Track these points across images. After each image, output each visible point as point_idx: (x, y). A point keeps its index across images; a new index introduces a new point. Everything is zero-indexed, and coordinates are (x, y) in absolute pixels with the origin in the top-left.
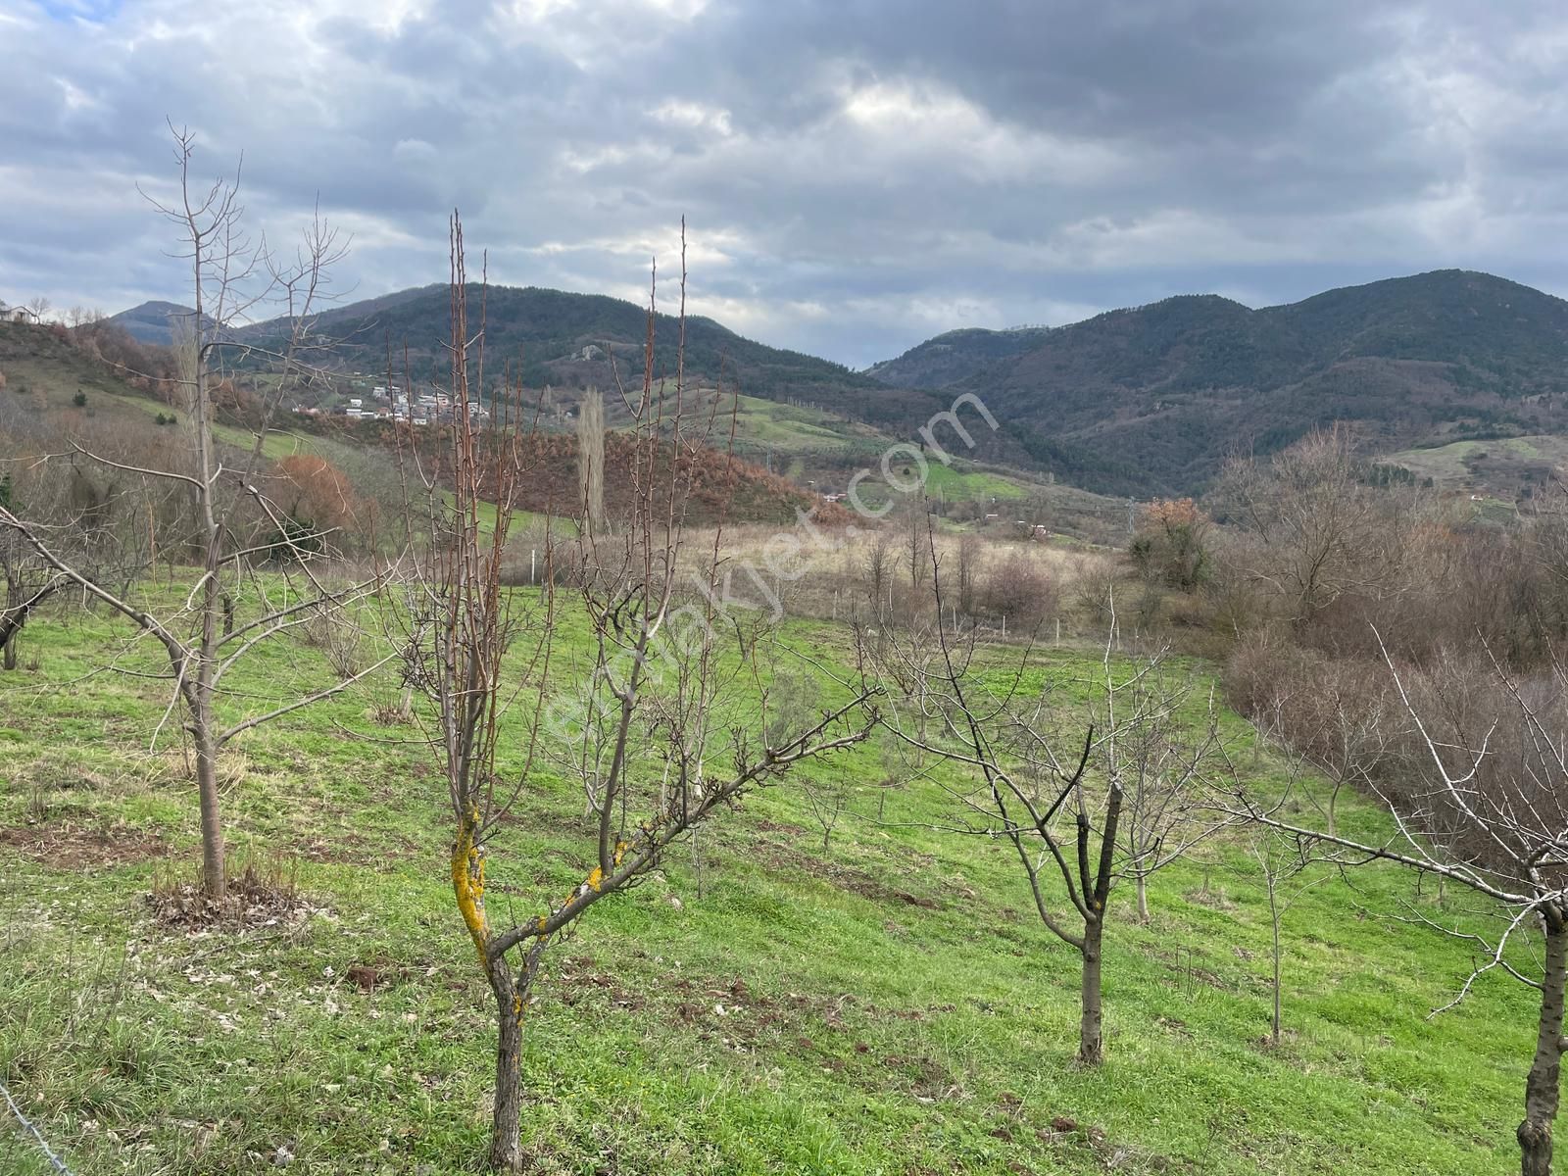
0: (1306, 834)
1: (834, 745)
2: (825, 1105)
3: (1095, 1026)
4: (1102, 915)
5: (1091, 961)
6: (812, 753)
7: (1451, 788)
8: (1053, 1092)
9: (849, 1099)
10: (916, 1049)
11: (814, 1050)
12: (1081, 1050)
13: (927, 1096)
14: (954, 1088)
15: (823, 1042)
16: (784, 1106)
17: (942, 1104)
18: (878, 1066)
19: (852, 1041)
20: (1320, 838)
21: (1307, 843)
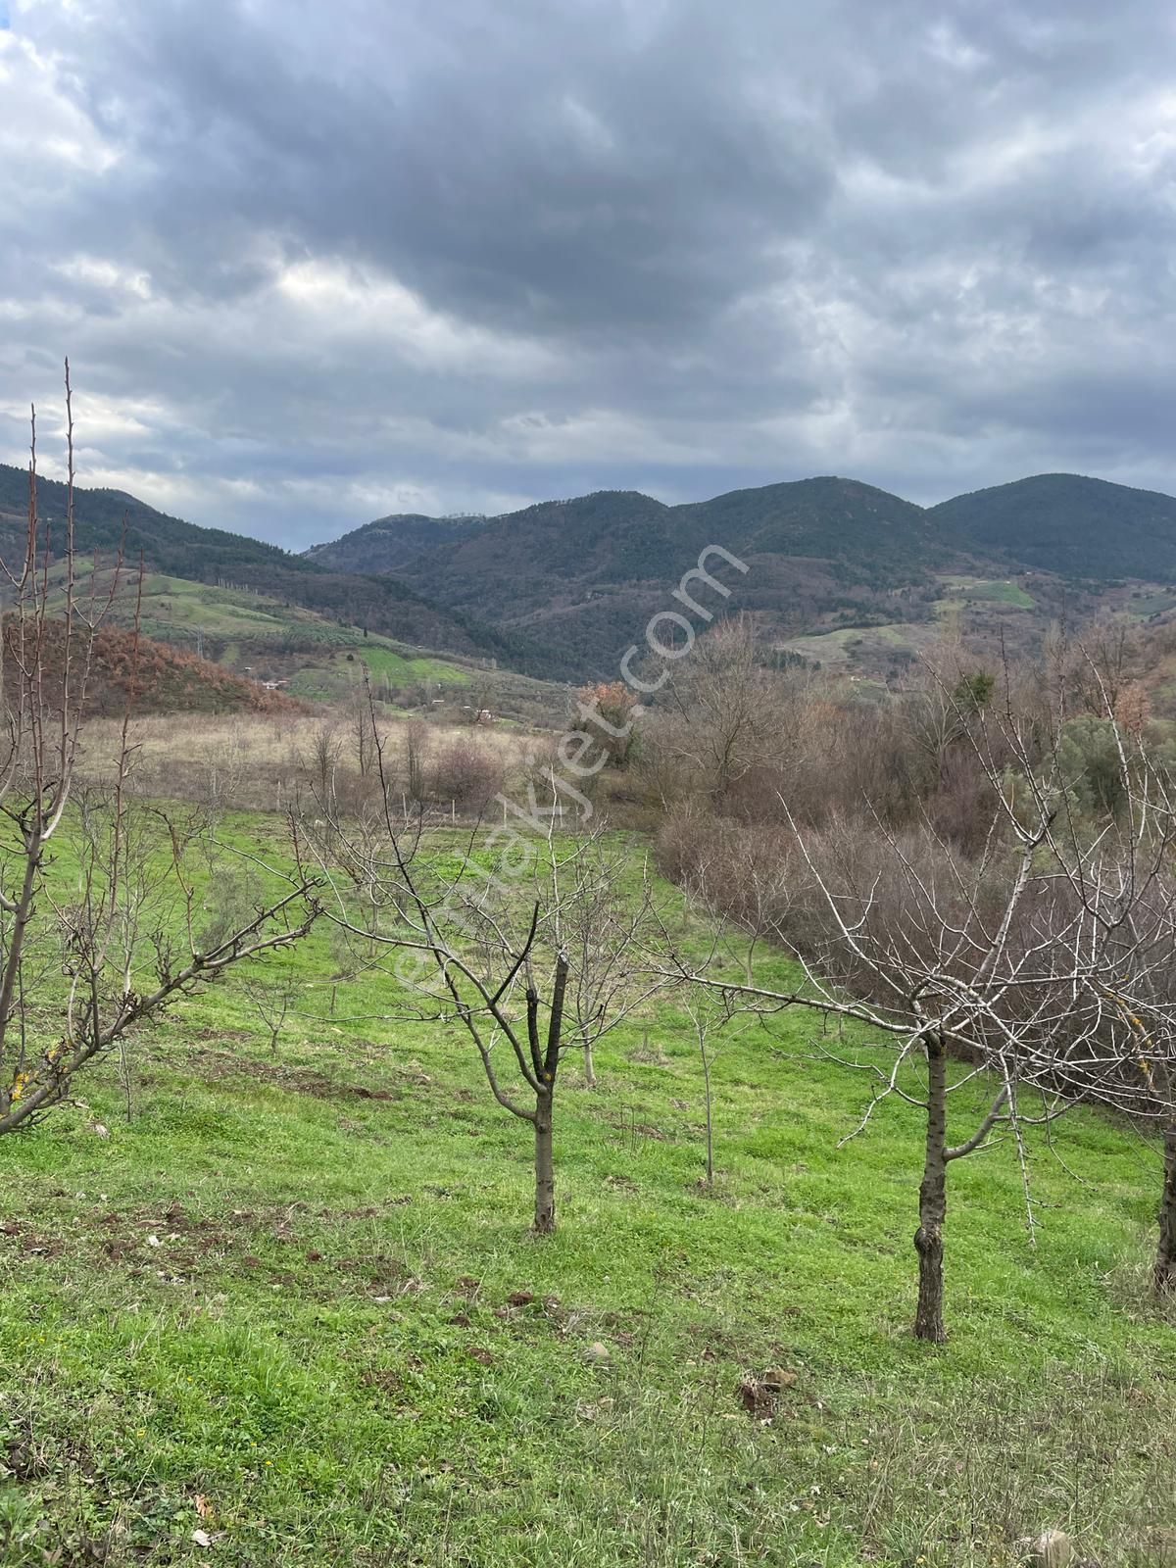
0: (730, 988)
1: (271, 944)
2: (274, 1324)
3: (549, 1195)
4: (552, 1086)
5: (542, 1132)
6: (247, 955)
7: (847, 934)
8: (510, 1268)
9: (300, 1313)
10: (371, 1247)
11: (261, 1267)
12: (536, 1221)
13: (383, 1295)
14: (411, 1281)
15: (271, 1257)
16: (227, 1334)
17: (399, 1301)
18: (331, 1272)
19: (303, 1250)
20: (742, 990)
21: (731, 995)
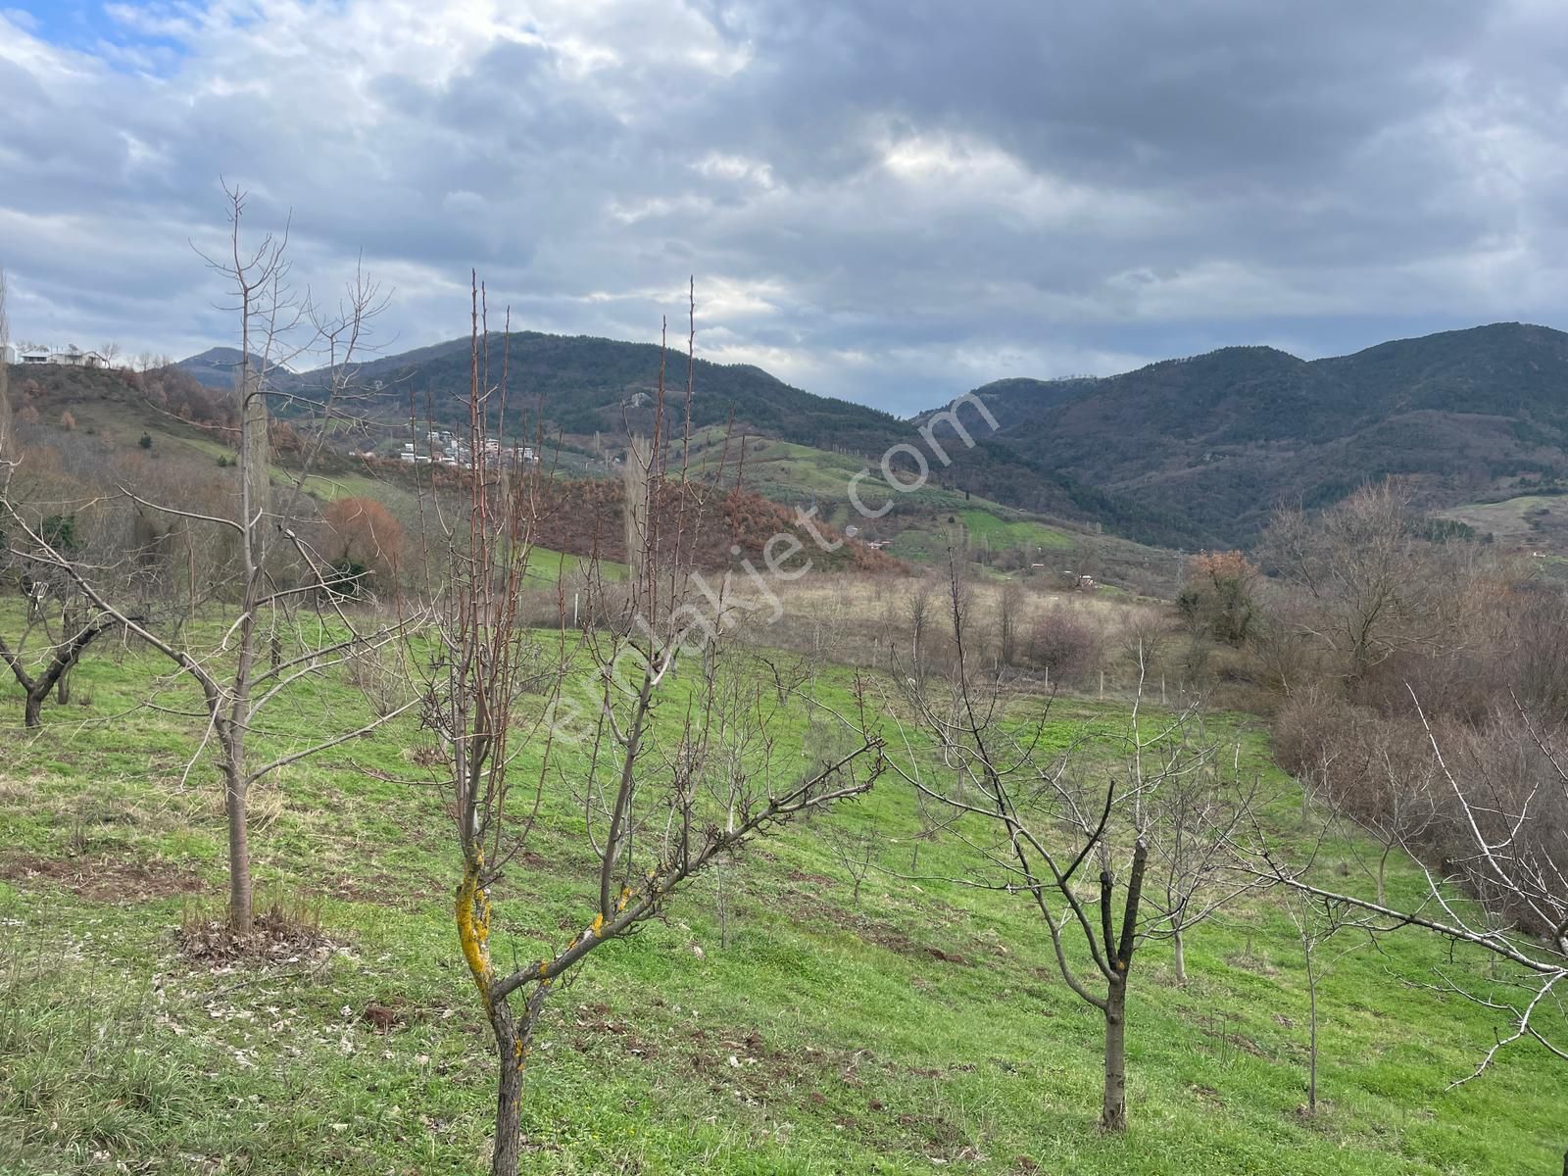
0: (1334, 898)
1: (838, 796)
2: (833, 1162)
3: (1119, 1090)
4: (1125, 976)
5: (1114, 1023)
6: (816, 804)
7: (1488, 854)
8: (1072, 1158)
9: (858, 1157)
10: (931, 1108)
11: (826, 1106)
12: (1104, 1116)
13: (939, 1157)
14: (968, 1149)
15: (836, 1098)
16: (789, 1162)
17: (954, 1165)
18: (891, 1124)
19: (866, 1098)
21: (1336, 906)
